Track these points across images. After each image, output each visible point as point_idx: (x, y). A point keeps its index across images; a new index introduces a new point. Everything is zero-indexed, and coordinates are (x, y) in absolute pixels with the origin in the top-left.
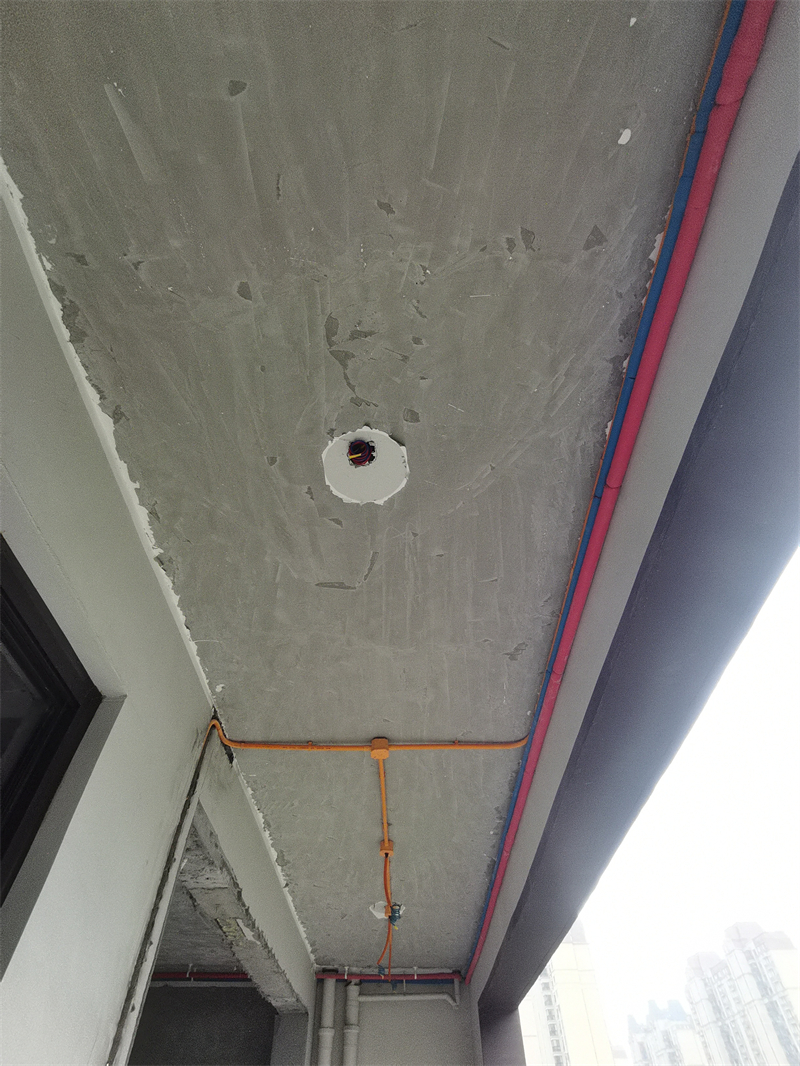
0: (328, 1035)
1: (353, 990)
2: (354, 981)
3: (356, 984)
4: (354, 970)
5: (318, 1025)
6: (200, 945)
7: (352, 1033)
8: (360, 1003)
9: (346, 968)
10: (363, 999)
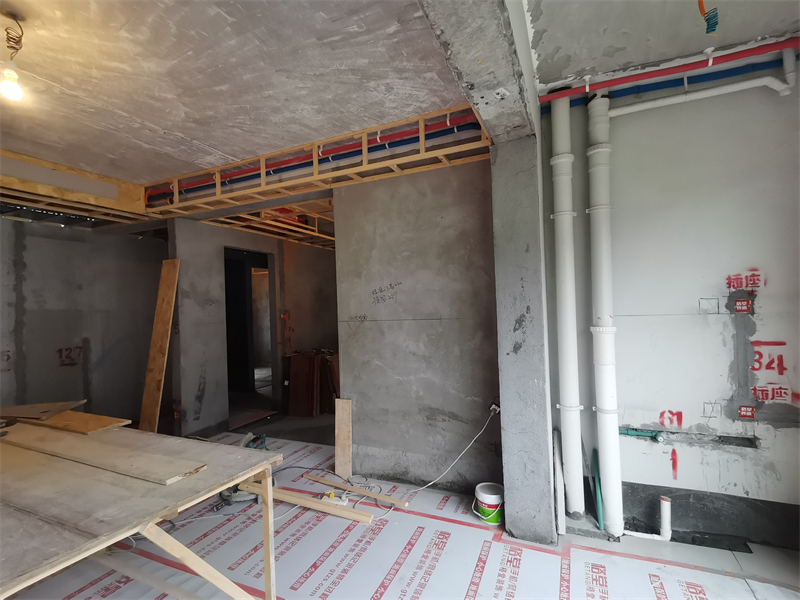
0: (564, 163)
1: (599, 105)
2: (600, 92)
3: (603, 96)
4: (601, 78)
5: (549, 152)
6: (364, 75)
7: (601, 155)
9: (587, 78)
10: (614, 113)
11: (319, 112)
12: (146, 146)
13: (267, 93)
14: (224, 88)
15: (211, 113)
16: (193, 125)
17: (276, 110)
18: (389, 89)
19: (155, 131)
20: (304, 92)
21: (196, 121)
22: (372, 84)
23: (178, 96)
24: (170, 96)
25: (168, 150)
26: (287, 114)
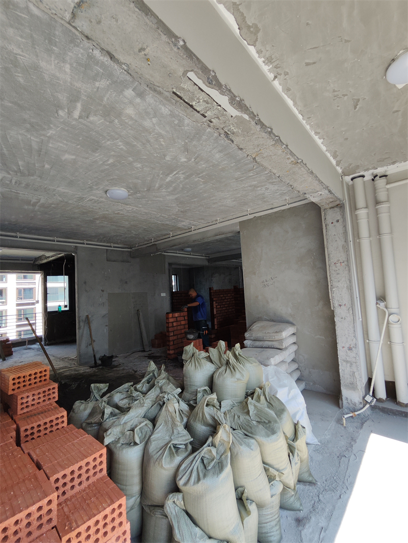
0: (363, 213)
6: (256, 186)
7: (384, 207)
8: (388, 189)
11: (234, 201)
12: (160, 222)
13: (212, 199)
14: (195, 200)
15: (188, 208)
16: (180, 213)
17: (214, 204)
18: (267, 189)
19: (165, 217)
20: (228, 196)
21: (181, 212)
22: (259, 188)
23: (177, 205)
24: (174, 205)
25: (168, 222)
26: (220, 204)
